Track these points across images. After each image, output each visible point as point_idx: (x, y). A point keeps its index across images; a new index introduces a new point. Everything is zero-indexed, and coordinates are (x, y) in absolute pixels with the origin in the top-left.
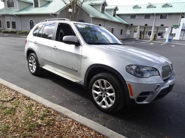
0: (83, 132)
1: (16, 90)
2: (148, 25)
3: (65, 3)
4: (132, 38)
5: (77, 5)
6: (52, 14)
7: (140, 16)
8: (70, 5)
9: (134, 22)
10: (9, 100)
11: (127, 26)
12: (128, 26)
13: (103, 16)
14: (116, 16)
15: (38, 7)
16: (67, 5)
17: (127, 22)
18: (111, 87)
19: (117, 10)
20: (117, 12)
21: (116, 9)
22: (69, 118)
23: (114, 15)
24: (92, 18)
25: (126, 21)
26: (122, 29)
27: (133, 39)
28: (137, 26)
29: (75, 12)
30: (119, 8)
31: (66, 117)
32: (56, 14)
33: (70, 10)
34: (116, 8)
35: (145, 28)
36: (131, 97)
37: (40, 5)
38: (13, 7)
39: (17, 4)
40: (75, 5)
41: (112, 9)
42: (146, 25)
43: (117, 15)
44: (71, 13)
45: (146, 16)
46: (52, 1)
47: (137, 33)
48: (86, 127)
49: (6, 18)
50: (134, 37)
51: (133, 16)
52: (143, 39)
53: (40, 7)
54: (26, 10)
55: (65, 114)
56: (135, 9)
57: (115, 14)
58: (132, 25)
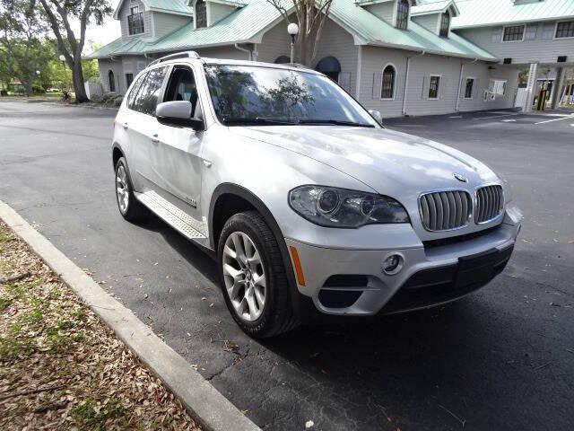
0: (132, 379)
1: (42, 255)
2: (568, 61)
3: (277, 7)
4: (510, 106)
5: (315, 10)
6: (239, 45)
7: (540, 29)
8: (294, 13)
9: (518, 52)
10: (9, 280)
11: (490, 68)
12: (493, 66)
13: (402, 40)
14: (451, 35)
15: (206, 26)
16: (284, 12)
17: (491, 54)
18: (257, 256)
19: (455, 15)
20: (455, 23)
21: (450, 12)
22: (119, 339)
23: (444, 34)
24: (363, 46)
25: (487, 51)
26: (470, 78)
27: (513, 112)
28: (528, 65)
29: (308, 32)
30: (459, 6)
31: (114, 335)
32: (251, 42)
33: (293, 28)
34: (452, 7)
35: (559, 70)
36: (301, 289)
37: (211, 20)
38: (143, 31)
39: (153, 23)
40: (308, 11)
41: (438, 14)
42: (562, 59)
43: (456, 31)
44: (293, 35)
45: (561, 28)
46: (246, 5)
47: (526, 89)
48: (146, 366)
49: (125, 63)
50: (517, 105)
51: (513, 31)
52: (553, 109)
53: (212, 26)
54: (174, 38)
55: (113, 327)
56: (521, 6)
57: (448, 29)
58: (508, 61)
